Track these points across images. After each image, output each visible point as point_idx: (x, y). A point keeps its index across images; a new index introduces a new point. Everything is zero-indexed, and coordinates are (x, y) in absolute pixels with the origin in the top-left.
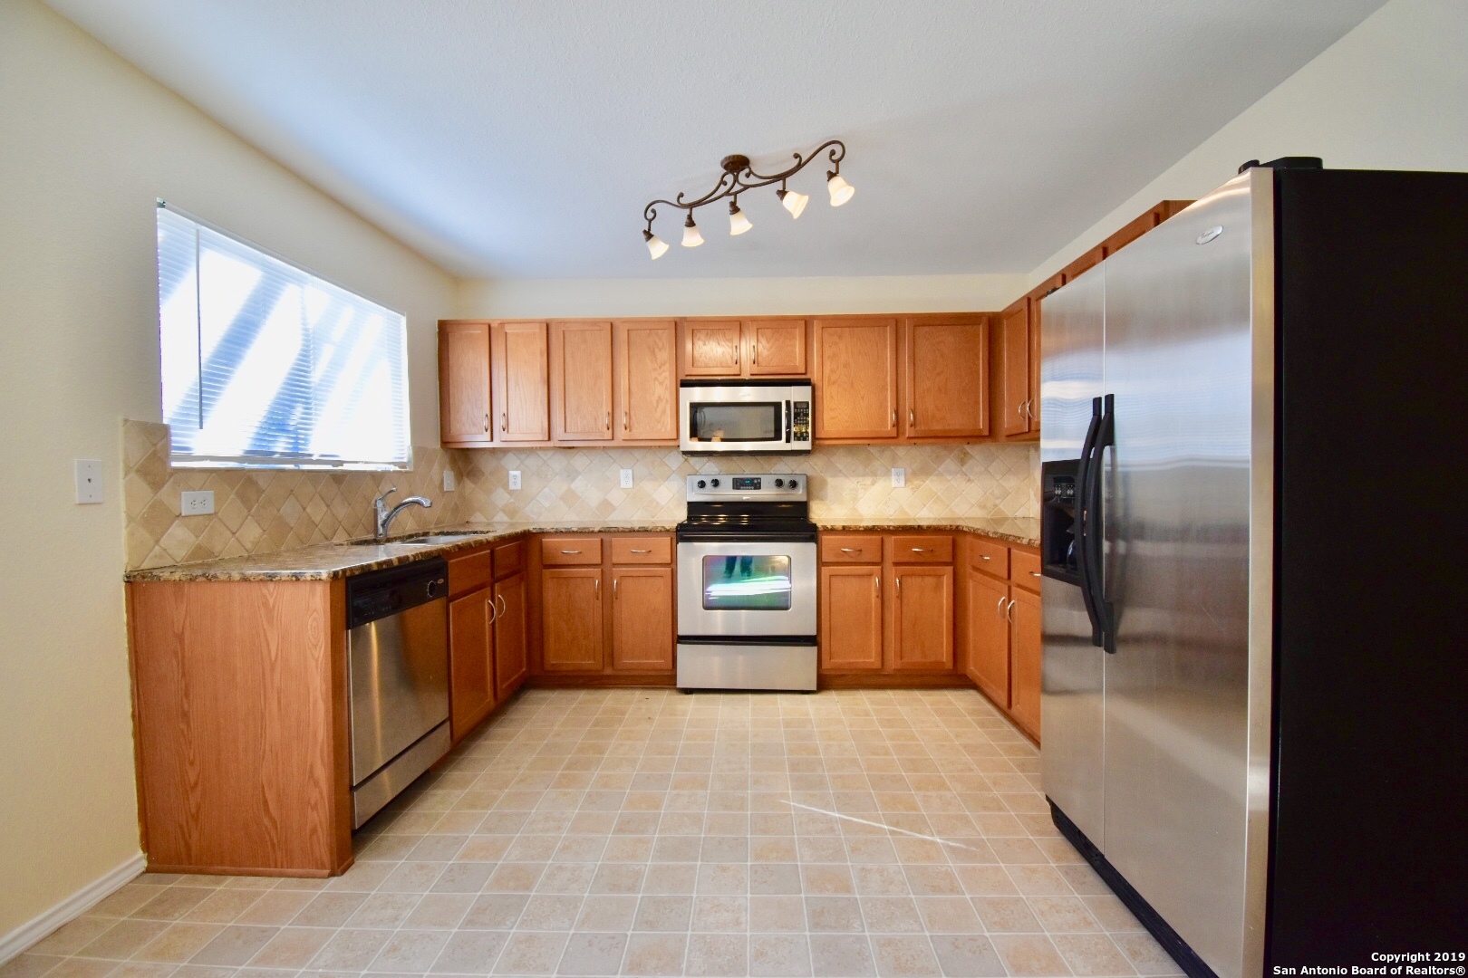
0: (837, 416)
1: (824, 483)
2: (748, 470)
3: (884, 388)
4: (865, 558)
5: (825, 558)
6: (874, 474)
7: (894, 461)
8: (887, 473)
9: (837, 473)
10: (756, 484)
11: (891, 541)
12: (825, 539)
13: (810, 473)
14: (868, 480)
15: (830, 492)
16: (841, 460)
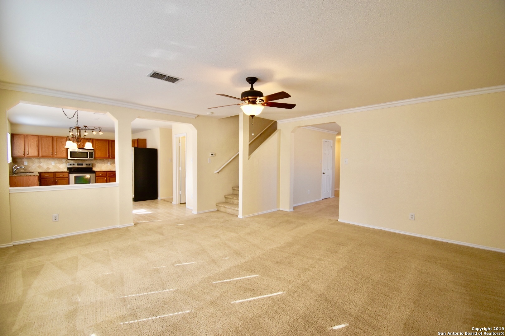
0: (98, 154)
1: (95, 165)
2: (80, 162)
3: (106, 151)
4: (104, 175)
5: (97, 176)
6: (105, 163)
7: (108, 161)
8: (107, 163)
9: (98, 163)
10: (82, 165)
11: (108, 173)
12: (97, 173)
13: (93, 163)
14: (104, 164)
15: (96, 166)
16: (99, 161)
